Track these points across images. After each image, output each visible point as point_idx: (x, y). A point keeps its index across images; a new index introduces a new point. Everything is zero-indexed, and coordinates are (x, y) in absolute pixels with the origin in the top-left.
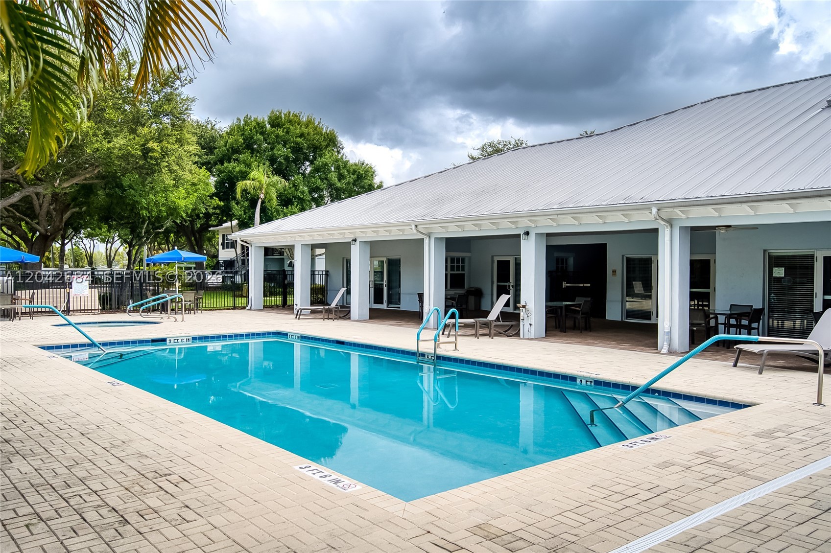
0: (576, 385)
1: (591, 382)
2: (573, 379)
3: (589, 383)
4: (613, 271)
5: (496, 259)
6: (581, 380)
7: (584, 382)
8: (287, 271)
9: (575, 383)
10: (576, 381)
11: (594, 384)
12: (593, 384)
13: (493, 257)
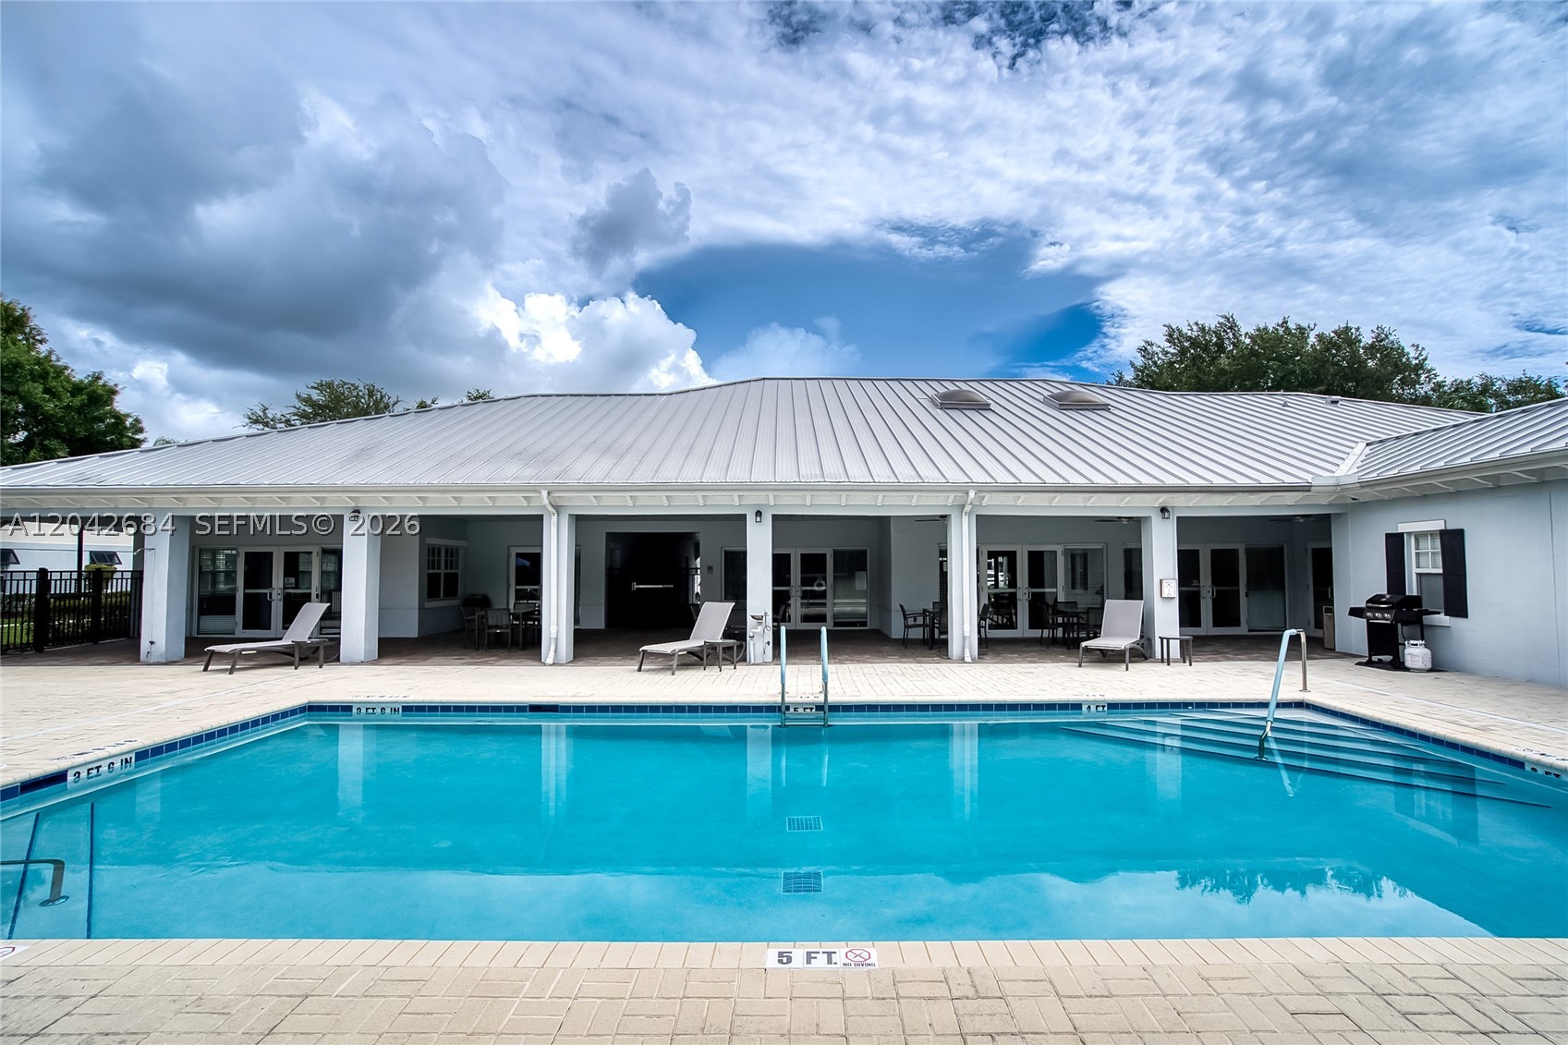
0: (1081, 714)
1: (1103, 707)
2: (1077, 706)
3: (1100, 709)
4: (709, 568)
5: (514, 551)
6: (1089, 707)
7: (1093, 708)
8: (51, 572)
9: (1079, 711)
10: (1081, 709)
11: (1108, 709)
12: (1106, 708)
13: (509, 547)
